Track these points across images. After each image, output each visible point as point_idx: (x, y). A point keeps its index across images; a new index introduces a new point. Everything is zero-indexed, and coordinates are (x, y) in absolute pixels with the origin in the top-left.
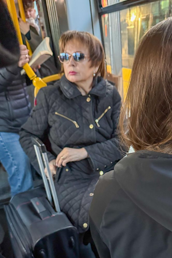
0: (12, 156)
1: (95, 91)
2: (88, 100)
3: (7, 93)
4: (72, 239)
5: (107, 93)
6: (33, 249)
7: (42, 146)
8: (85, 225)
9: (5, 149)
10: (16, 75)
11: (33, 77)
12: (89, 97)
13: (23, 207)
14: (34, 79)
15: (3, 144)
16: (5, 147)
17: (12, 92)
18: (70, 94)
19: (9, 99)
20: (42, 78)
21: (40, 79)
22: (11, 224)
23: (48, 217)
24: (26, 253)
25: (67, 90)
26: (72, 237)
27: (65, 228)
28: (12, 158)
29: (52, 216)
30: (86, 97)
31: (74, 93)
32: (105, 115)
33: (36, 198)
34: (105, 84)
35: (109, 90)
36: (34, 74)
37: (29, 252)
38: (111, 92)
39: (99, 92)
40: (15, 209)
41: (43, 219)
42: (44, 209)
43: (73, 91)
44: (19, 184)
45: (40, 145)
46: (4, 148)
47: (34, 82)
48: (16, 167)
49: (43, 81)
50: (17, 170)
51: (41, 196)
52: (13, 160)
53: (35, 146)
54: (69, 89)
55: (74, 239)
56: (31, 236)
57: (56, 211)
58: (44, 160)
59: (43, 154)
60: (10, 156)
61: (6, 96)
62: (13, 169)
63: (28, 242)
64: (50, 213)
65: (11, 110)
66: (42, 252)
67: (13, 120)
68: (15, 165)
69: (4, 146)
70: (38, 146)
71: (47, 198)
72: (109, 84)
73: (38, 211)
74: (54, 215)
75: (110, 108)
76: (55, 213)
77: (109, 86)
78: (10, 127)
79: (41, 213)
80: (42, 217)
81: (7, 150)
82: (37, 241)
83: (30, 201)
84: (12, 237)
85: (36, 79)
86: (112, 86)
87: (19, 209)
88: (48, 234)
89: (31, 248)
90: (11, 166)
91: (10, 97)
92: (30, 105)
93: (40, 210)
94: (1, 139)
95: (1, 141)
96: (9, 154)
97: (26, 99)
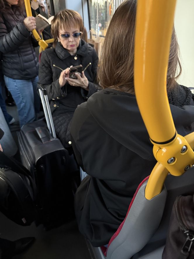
0: (22, 97)
1: (80, 52)
2: (76, 58)
3: (19, 51)
4: (64, 158)
5: (89, 53)
6: (36, 164)
7: (44, 90)
8: (70, 143)
10: (26, 37)
11: (38, 39)
12: (76, 56)
13: (30, 133)
14: (39, 40)
15: (17, 88)
17: (23, 50)
18: (62, 56)
19: (21, 55)
21: (44, 41)
22: (21, 145)
23: (48, 142)
25: (60, 53)
26: (64, 157)
27: (59, 150)
28: (22, 98)
29: (50, 141)
30: (74, 56)
31: (65, 55)
32: (87, 69)
33: (39, 128)
34: (87, 47)
35: (90, 51)
36: (39, 37)
37: (33, 166)
38: (91, 52)
39: (83, 53)
40: (24, 135)
41: (44, 143)
42: (44, 136)
43: (64, 54)
44: (25, 115)
45: (43, 89)
46: (17, 90)
47: (40, 43)
48: (24, 104)
50: (25, 106)
51: (43, 126)
52: (22, 99)
53: (40, 90)
54: (62, 52)
55: (65, 158)
57: (53, 137)
58: (46, 100)
59: (45, 96)
60: (21, 97)
61: (18, 53)
62: (22, 105)
64: (49, 139)
65: (22, 64)
66: (42, 166)
67: (24, 70)
68: (23, 102)
70: (41, 90)
71: (47, 128)
72: (90, 46)
73: (40, 137)
74: (51, 140)
75: (90, 64)
76: (53, 139)
77: (90, 47)
78: (22, 76)
80: (43, 141)
82: (39, 158)
83: (35, 129)
84: (21, 154)
85: (40, 40)
86: (92, 48)
87: (27, 135)
88: (47, 153)
89: (34, 163)
90: (21, 103)
91: (21, 54)
92: (36, 59)
93: (42, 136)
94: (16, 85)
95: (16, 86)
96: (20, 95)
97: (33, 55)
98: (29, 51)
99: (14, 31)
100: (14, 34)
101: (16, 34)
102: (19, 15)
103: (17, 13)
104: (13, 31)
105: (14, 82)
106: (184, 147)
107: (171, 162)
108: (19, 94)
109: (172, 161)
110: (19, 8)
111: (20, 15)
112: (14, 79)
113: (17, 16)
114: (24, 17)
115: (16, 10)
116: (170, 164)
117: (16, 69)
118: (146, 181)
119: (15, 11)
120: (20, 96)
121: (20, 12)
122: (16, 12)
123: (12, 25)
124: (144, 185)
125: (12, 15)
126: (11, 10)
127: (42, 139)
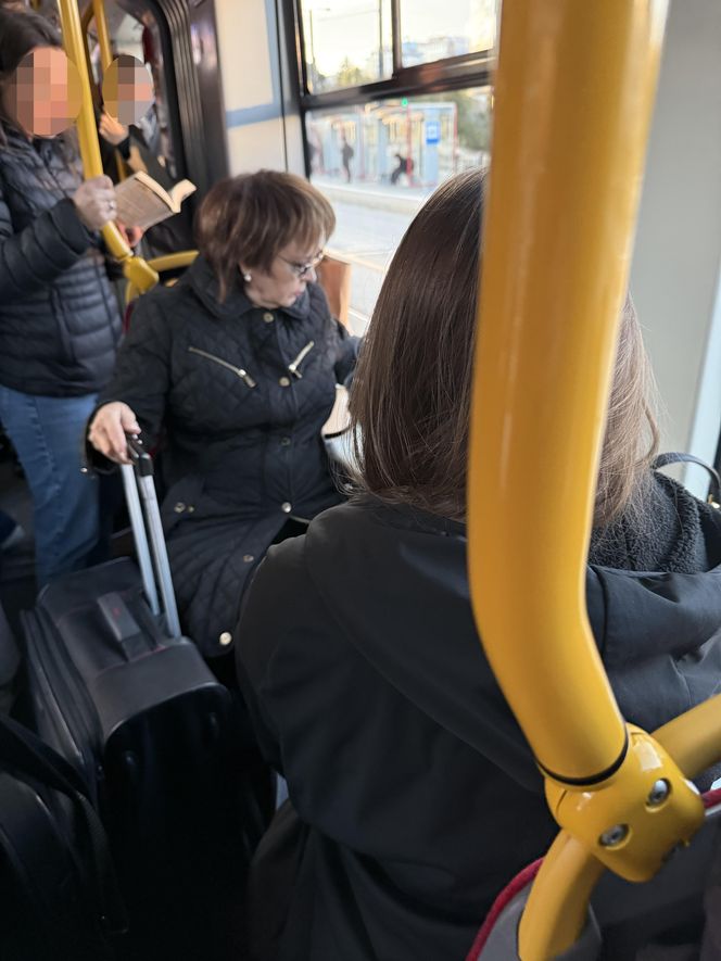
0: (54, 461)
3: (54, 293)
4: (213, 720)
7: (141, 458)
8: (225, 638)
9: (40, 440)
11: (124, 256)
13: (74, 620)
14: (127, 260)
15: (38, 427)
16: (42, 437)
19: (61, 309)
20: (146, 259)
21: (142, 261)
23: (146, 653)
24: (82, 761)
26: (213, 714)
27: (194, 688)
28: (51, 465)
29: (157, 650)
33: (113, 596)
37: (92, 759)
40: (51, 624)
41: (132, 660)
42: (134, 629)
46: (38, 437)
47: (127, 269)
48: (57, 487)
49: (150, 266)
50: (61, 494)
52: (55, 469)
55: (217, 718)
56: (96, 711)
57: (169, 635)
59: (142, 479)
60: (49, 461)
61: (52, 301)
62: (52, 490)
63: (87, 725)
64: (152, 642)
66: (129, 759)
68: (57, 482)
69: (40, 434)
71: (144, 595)
73: (119, 635)
74: (162, 647)
76: (167, 641)
78: (62, 382)
79: (125, 640)
80: (128, 654)
81: (44, 445)
82: (115, 728)
83: (94, 602)
85: (131, 260)
89: (95, 746)
90: (47, 483)
91: (63, 304)
92: (117, 321)
93: (122, 632)
94: (35, 415)
95: (34, 421)
96: (47, 454)
97: (107, 308)
98: (90, 293)
99: (36, 232)
100: (35, 239)
101: (41, 240)
102: (59, 170)
103: (55, 162)
104: (33, 228)
105: (31, 405)
106: (661, 785)
107: (613, 841)
108: (43, 449)
109: (615, 836)
110: (62, 146)
111: (66, 169)
112: (30, 393)
113: (55, 172)
114: (79, 180)
115: (49, 152)
116: (608, 848)
117: (41, 359)
118: (522, 892)
119: (46, 154)
120: (45, 457)
121: (64, 160)
122: (50, 158)
123: (33, 206)
124: (513, 908)
125: (35, 169)
126: (33, 153)
127: (124, 646)
